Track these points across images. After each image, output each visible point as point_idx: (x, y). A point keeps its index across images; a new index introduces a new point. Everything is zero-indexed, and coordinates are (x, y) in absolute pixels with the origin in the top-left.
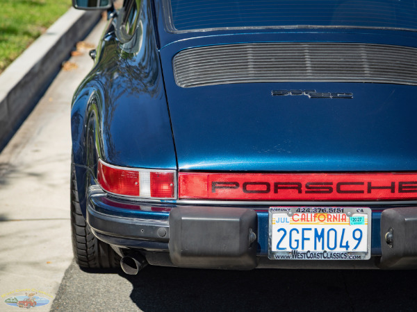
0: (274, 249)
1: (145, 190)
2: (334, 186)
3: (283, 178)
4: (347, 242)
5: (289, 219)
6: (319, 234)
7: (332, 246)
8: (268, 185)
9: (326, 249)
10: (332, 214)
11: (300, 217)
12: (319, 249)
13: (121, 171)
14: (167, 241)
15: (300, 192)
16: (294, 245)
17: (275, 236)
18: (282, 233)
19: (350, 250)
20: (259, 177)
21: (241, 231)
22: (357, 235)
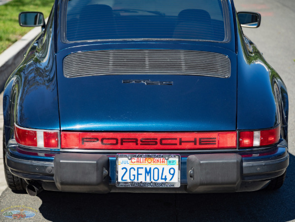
0: (120, 180)
1: (41, 143)
2: (158, 141)
3: (126, 135)
4: (166, 176)
5: (129, 161)
6: (148, 171)
7: (156, 178)
8: (117, 140)
10: (156, 159)
11: (136, 160)
12: (148, 181)
13: (26, 131)
14: (52, 175)
15: (137, 144)
16: (132, 178)
17: (120, 173)
18: (125, 170)
19: (167, 181)
20: (111, 135)
21: (97, 170)
22: (172, 172)
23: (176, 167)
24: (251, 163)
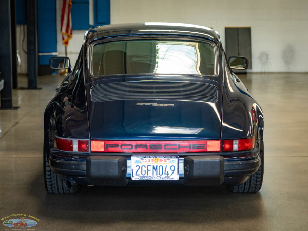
3: (139, 143)
5: (141, 161)
7: (161, 173)
9: (158, 175)
10: (161, 159)
11: (146, 160)
12: (155, 175)
15: (147, 149)
16: (144, 173)
17: (135, 169)
18: (138, 167)
19: (170, 175)
21: (118, 166)
22: (173, 168)
24: (231, 163)
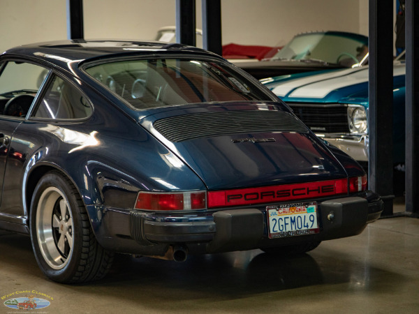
0: (272, 232)
2: (291, 192)
4: (307, 224)
5: (277, 212)
6: (293, 220)
8: (257, 194)
9: (297, 229)
12: (294, 229)
15: (274, 197)
16: (281, 228)
17: (272, 224)
19: (309, 228)
23: (315, 214)
